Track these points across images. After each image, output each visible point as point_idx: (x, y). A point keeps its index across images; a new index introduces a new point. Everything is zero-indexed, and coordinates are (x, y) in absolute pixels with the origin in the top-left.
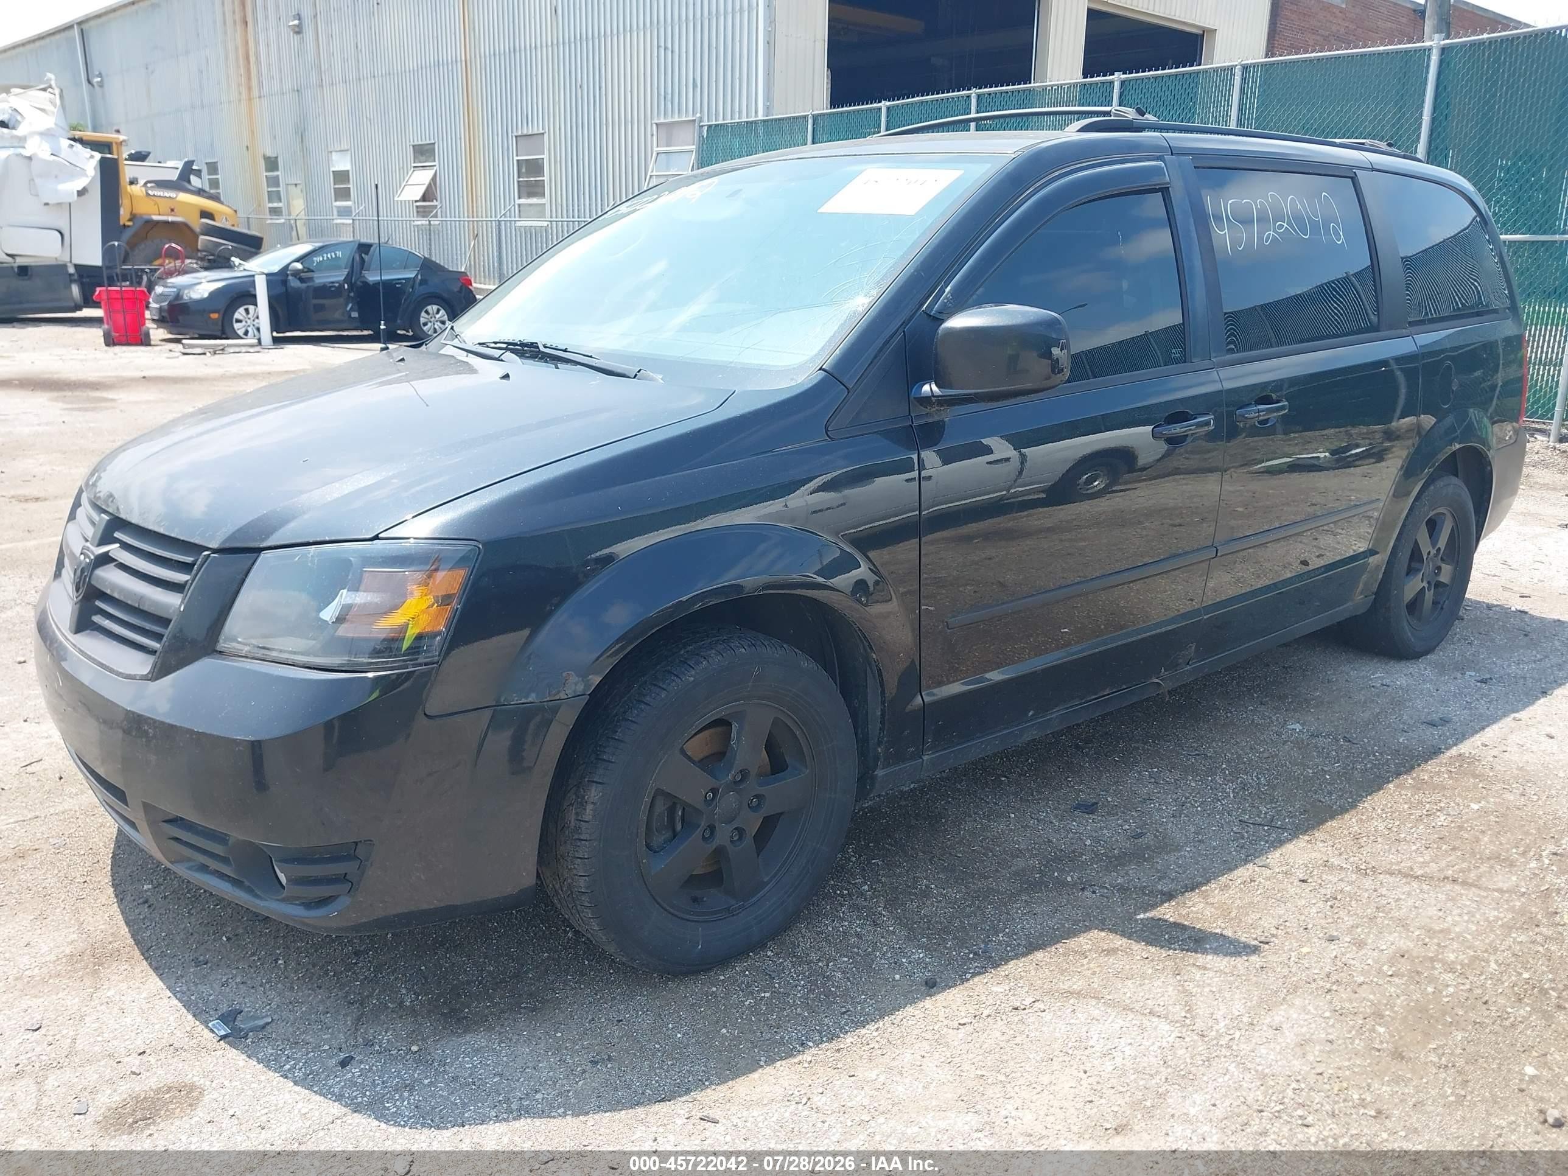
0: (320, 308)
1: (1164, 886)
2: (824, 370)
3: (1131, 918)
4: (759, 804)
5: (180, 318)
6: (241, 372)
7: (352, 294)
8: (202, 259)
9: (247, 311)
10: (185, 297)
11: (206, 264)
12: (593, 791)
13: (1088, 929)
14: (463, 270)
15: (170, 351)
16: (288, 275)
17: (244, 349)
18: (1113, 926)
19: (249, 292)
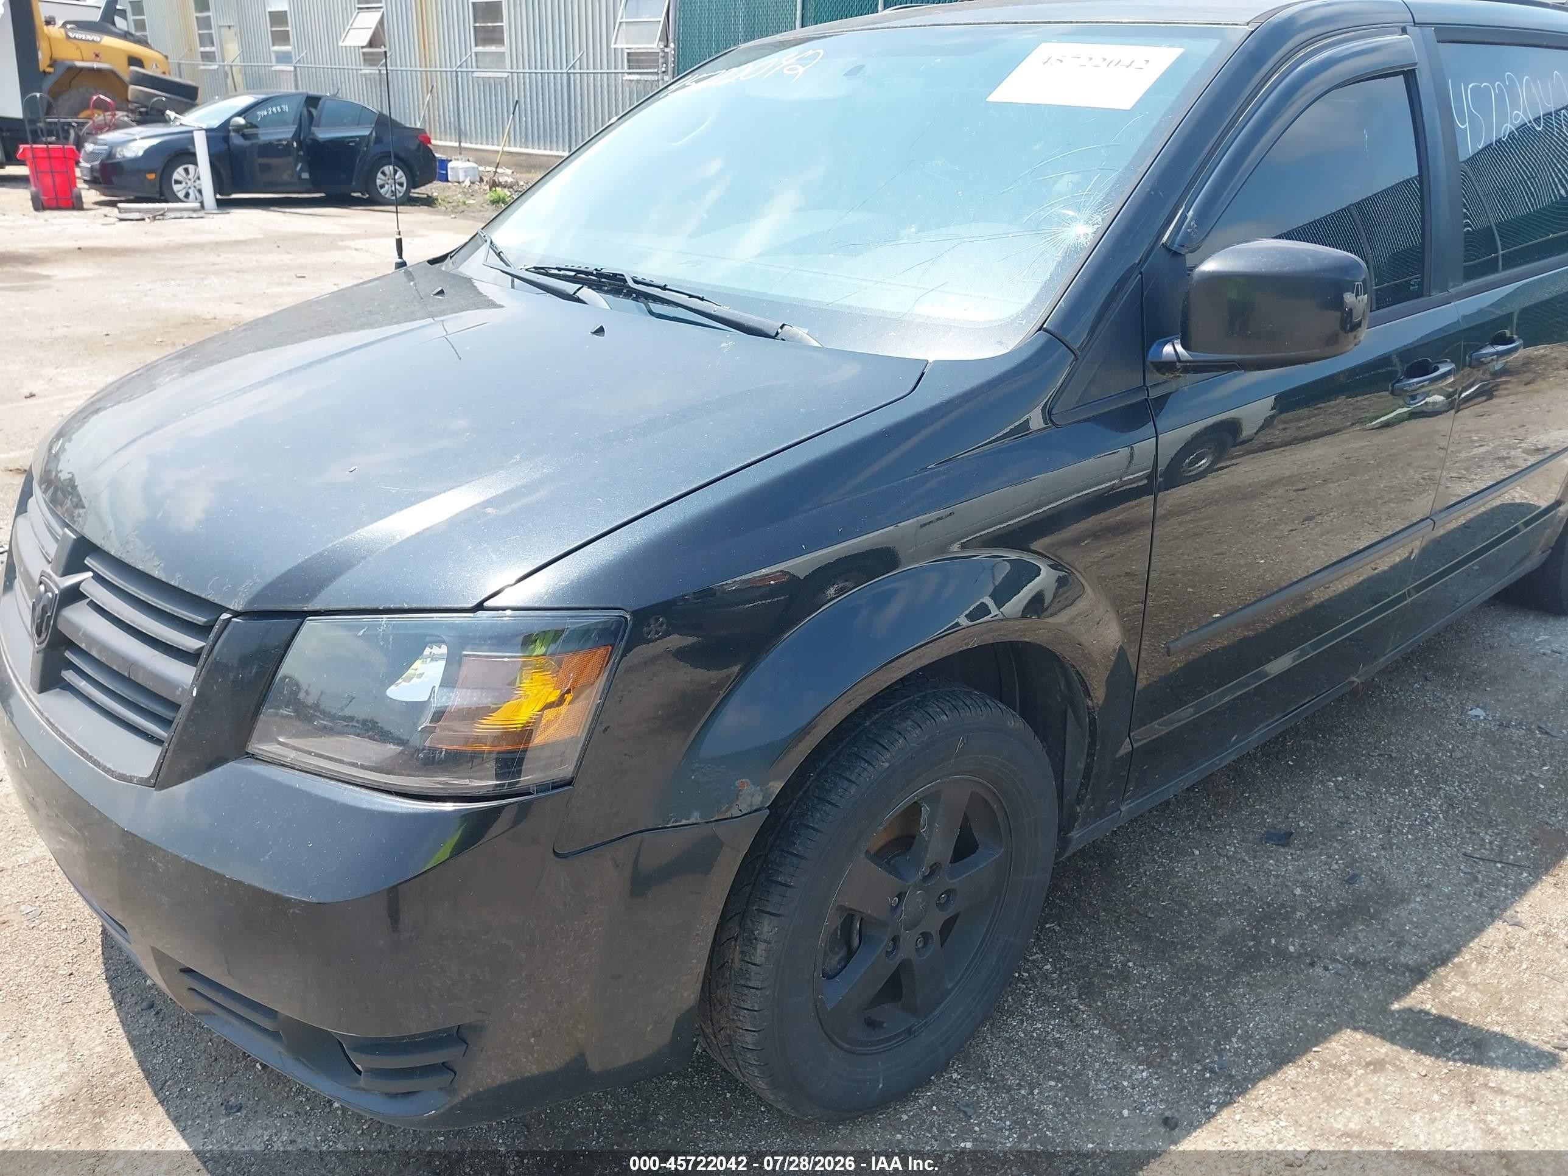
0: (266, 168)
1: (1411, 959)
2: (1046, 330)
3: (1385, 1011)
4: (948, 900)
5: (114, 179)
6: (186, 242)
7: (301, 153)
8: (132, 111)
9: (187, 171)
10: (118, 156)
11: (138, 117)
12: (766, 924)
13: (1337, 1028)
14: (418, 126)
15: (106, 216)
16: (229, 131)
17: (186, 214)
18: (1368, 1023)
19: (187, 149)
